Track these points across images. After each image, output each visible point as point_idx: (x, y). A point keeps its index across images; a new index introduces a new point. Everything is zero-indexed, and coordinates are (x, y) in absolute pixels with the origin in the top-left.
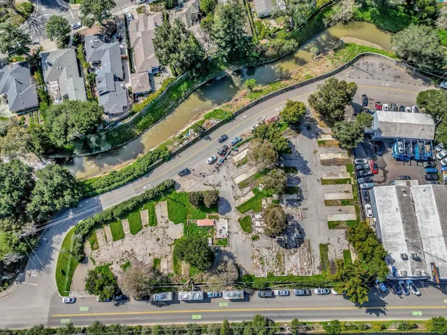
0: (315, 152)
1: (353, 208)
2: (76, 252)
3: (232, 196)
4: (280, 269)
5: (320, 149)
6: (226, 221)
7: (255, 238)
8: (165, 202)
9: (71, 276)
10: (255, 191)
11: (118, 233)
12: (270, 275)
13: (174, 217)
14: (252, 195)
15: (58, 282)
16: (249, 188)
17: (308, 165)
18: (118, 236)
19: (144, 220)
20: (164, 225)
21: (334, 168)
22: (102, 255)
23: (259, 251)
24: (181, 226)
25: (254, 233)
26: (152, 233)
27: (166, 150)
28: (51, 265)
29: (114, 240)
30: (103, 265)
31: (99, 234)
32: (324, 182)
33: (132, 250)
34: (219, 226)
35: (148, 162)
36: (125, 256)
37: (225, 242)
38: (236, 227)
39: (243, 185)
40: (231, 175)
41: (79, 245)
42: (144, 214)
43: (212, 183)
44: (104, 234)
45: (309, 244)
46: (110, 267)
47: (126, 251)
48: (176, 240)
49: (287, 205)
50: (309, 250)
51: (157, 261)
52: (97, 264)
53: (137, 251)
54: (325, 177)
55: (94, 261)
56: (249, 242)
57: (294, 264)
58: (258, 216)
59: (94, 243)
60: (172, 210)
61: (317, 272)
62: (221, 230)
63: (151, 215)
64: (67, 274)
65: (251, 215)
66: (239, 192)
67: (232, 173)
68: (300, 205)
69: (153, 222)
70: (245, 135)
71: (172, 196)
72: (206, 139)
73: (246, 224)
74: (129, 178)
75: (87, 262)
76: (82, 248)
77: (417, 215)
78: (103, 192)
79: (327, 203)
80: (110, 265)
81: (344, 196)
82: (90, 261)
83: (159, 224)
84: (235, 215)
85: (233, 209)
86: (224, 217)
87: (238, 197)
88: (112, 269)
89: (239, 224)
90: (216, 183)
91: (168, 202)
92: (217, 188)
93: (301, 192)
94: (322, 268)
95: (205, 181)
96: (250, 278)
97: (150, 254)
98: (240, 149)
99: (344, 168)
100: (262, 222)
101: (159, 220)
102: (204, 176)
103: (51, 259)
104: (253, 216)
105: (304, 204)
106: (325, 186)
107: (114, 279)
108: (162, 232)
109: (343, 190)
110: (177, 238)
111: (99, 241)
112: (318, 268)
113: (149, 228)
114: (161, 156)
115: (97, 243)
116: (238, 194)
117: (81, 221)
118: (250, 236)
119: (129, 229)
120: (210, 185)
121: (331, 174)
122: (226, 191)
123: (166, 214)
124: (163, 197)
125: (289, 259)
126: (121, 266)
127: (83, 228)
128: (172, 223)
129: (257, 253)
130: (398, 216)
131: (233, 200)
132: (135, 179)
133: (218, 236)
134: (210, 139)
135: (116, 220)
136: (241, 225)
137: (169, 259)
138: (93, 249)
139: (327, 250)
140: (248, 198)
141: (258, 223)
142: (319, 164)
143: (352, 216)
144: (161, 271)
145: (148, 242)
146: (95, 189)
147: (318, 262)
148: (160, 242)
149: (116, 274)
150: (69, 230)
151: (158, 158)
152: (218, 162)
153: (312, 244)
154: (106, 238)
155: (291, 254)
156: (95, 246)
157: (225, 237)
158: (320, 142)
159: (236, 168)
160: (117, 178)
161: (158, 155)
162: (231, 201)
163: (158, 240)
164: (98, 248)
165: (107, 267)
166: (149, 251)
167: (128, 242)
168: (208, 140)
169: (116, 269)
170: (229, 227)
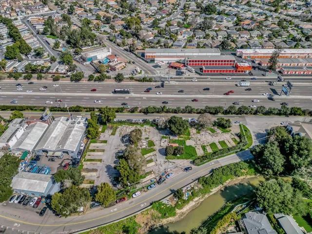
0: (98, 177)
1: (90, 148)
2: (242, 136)
3: (157, 156)
5: (95, 178)
6: (162, 145)
7: (148, 138)
8: (198, 155)
9: (241, 130)
12: (142, 126)
13: (192, 148)
14: (146, 156)
15: (247, 128)
16: (147, 159)
17: (106, 170)
18: (222, 143)
19: (209, 148)
20: (197, 145)
21: (91, 167)
22: (228, 136)
24: (187, 144)
25: (147, 140)
26: (203, 143)
27: (203, 185)
28: (254, 134)
29: (224, 141)
30: (226, 133)
31: (234, 144)
32: (100, 160)
33: (213, 137)
36: (216, 135)
37: (163, 137)
38: (157, 143)
39: (150, 161)
40: (157, 166)
41: (243, 139)
42: (210, 150)
43: (170, 163)
44: (231, 144)
47: (216, 137)
50: (121, 133)
51: (198, 133)
52: (229, 133)
53: (210, 137)
54: (99, 163)
55: (232, 134)
56: (150, 137)
58: (144, 147)
59: (235, 141)
60: (194, 152)
61: (120, 127)
62: (165, 142)
64: (243, 130)
65: (147, 147)
66: (153, 158)
67: (157, 168)
68: (119, 151)
69: (204, 148)
70: (144, 191)
71: (195, 158)
72: (174, 190)
73: (151, 144)
76: (240, 138)
77: (60, 139)
78: (240, 162)
79: (103, 151)
81: (92, 153)
82: (234, 134)
83: (200, 146)
84: (157, 147)
85: (157, 150)
86: (163, 147)
88: (221, 131)
90: (167, 163)
92: (166, 160)
93: (116, 157)
94: (117, 128)
95: (174, 164)
96: (152, 125)
98: (149, 181)
99: (85, 167)
100: (142, 144)
101: (200, 148)
102: (175, 167)
103: (255, 136)
105: (116, 151)
106: (100, 158)
108: (198, 143)
109: (91, 156)
110: (189, 140)
111: (232, 141)
113: (205, 144)
116: (154, 156)
118: (149, 139)
119: (217, 145)
120: (171, 162)
121: (94, 164)
122: (161, 159)
123: (197, 150)
124: (200, 157)
126: (216, 132)
128: (193, 146)
129: (147, 133)
130: (71, 137)
131: (157, 154)
133: (167, 140)
134: (171, 190)
135: (226, 149)
136: (154, 144)
137: (192, 133)
138: (234, 138)
139: (112, 133)
140: (148, 155)
141: (145, 144)
142: (99, 170)
143: (92, 145)
144: (195, 129)
145: (205, 139)
146: (245, 163)
147: (118, 130)
148: (198, 139)
149: (218, 129)
150: (252, 146)
153: (119, 136)
154: (229, 142)
157: (163, 139)
158: (93, 183)
159: (154, 170)
163: (199, 140)
164: (232, 139)
165: (224, 132)
166: (204, 136)
167: (216, 140)
168: (172, 189)
169: (219, 131)
170: (161, 143)
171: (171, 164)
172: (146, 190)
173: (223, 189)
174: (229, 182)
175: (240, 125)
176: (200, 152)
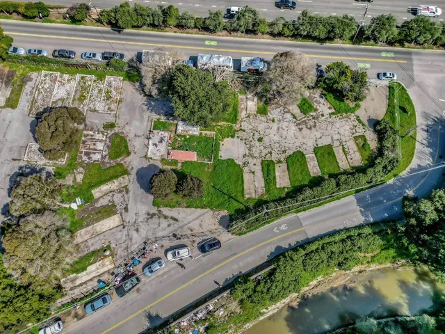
2: (390, 132)
3: (131, 194)
4: (85, 83)
6: (149, 155)
7: (112, 126)
8: (247, 196)
9: (391, 106)
10: (88, 199)
11: (326, 156)
12: (101, 78)
13: (234, 170)
14: (96, 193)
15: (408, 99)
16: (98, 205)
18: (325, 153)
19: (284, 171)
20: (250, 160)
22: (347, 128)
23: (109, 108)
24: (223, 154)
25: (110, 133)
26: (270, 150)
27: (241, 302)
28: (425, 123)
29: (330, 147)
30: (344, 115)
31: (357, 159)
33: (301, 129)
34: (163, 148)
35: (278, 276)
36: (311, 123)
37: (158, 126)
38: (136, 144)
39: (109, 211)
40: (125, 232)
41: (388, 144)
42: (283, 180)
43: (162, 220)
44: (349, 157)
45: (31, 110)
46: (333, 111)
47: (310, 129)
48: (233, 137)
49: (43, 169)
50: (34, 101)
51: (262, 111)
52: (353, 117)
53: (293, 128)
55: (360, 121)
56: (120, 122)
57: (62, 88)
58: (97, 157)
59: (363, 146)
60: (237, 181)
61: (34, 75)
62: (161, 142)
63: (271, 177)
64: (397, 108)
65: (106, 160)
66: (117, 198)
67: (122, 235)
68: (21, 168)
69: (268, 168)
70: (76, 316)
71: (236, 205)
72: (157, 316)
73: (119, 146)
74: (313, 247)
75: (370, 121)
76: (381, 140)
78: (360, 227)
80: (333, 114)
82: (365, 121)
83: (258, 162)
84: (134, 162)
85: (134, 172)
86: (152, 162)
87: (120, 191)
88: (330, 108)
89: (130, 148)
90: (155, 220)
91: (243, 196)
92: (154, 210)
94: (25, 80)
97: (273, 121)
98: (95, 284)
100: (92, 147)
101: (258, 169)
102: (175, 236)
103: (427, 131)
104: (103, 157)
105: (14, 168)
107: (325, 95)
108: (254, 149)
110: (230, 139)
111: (355, 148)
112: (31, 80)
113: (274, 157)
114: (251, 285)
115: (357, 145)
116: (120, 195)
117: (391, 182)
118: (116, 130)
119: (308, 160)
120: (166, 217)
122: (140, 205)
123: (246, 177)
124: (251, 205)
125: (69, 94)
126: (316, 110)
127: (385, 167)
128: (237, 162)
129: (113, 106)
131: (131, 187)
132: (302, 245)
133: (167, 134)
134: (150, 317)
135: (331, 176)
136: (126, 147)
137: (244, 112)
138: (363, 137)
139: (8, 100)
140: (105, 188)
141: (100, 146)
144: (256, 99)
145: (276, 138)
146: (375, 233)
147: (28, 87)
148: (257, 136)
149: (322, 101)
150: (408, 169)
151: (258, 283)
152: (144, 261)
153: (27, 110)
154: (344, 151)
155: (62, 100)
156: (361, 141)
157: (155, 132)
159: (113, 246)
160: (335, 248)
161: (259, 289)
162: (134, 187)
163: (260, 140)
164: (356, 138)
165: (338, 111)
166: (275, 126)
167: (307, 141)
168: (154, 314)
169: (324, 107)
170: (147, 146)
171: (164, 223)
172: (80, 312)
173: (295, 304)
174: (315, 284)
175: (391, 88)
176: (254, 186)
